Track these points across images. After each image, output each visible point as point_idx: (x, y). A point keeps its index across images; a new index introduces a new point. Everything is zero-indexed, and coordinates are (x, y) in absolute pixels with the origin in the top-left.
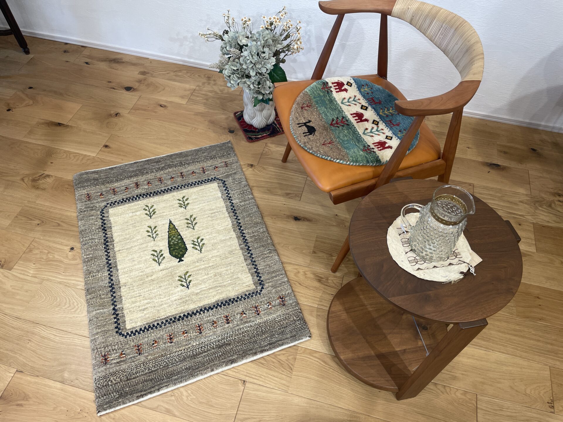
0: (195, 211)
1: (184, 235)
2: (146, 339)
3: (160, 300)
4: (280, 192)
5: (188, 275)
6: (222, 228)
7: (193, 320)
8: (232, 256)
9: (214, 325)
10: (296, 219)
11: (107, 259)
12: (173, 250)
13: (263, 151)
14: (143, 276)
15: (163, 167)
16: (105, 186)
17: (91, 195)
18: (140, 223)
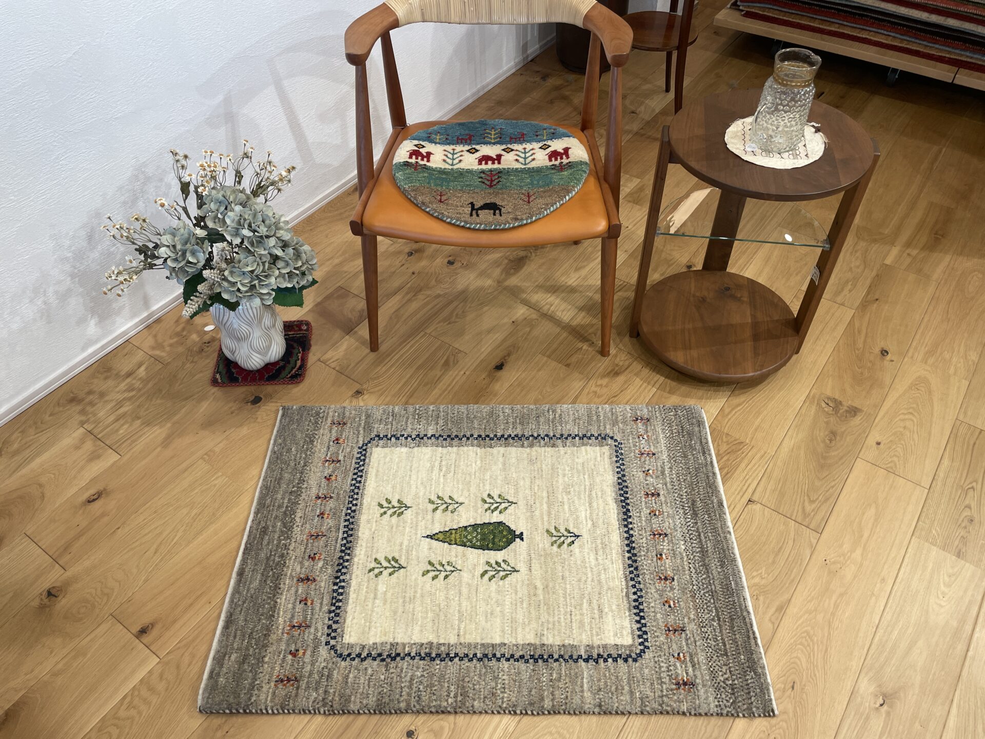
0: (421, 494)
1: (468, 521)
2: (659, 616)
3: (589, 583)
4: (438, 372)
5: (553, 531)
6: (479, 462)
7: (641, 541)
8: (539, 463)
9: (657, 513)
10: (499, 367)
11: (471, 660)
12: (493, 544)
13: (334, 369)
14: (532, 602)
15: (284, 525)
16: (272, 644)
17: (284, 675)
18: (408, 588)
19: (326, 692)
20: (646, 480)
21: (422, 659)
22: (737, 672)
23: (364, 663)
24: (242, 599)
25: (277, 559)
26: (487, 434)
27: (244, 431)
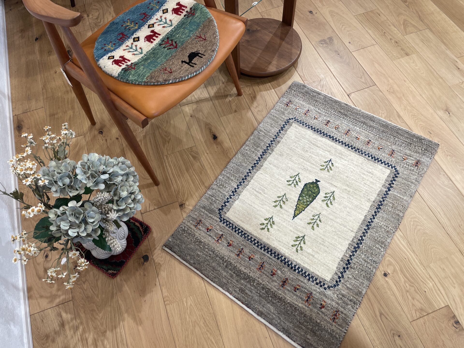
0: (268, 208)
1: (296, 197)
2: (383, 154)
3: (355, 169)
4: (197, 165)
5: (322, 168)
6: (267, 175)
7: (346, 140)
8: (283, 153)
9: (337, 127)
10: (215, 137)
11: (367, 232)
12: (314, 193)
13: (155, 209)
14: (352, 195)
15: (245, 279)
16: (311, 315)
17: (332, 316)
18: (316, 239)
19: (351, 301)
20: (319, 121)
21: (356, 251)
22: (420, 144)
23: (345, 276)
24: (277, 319)
25: (264, 292)
26: (253, 163)
27: (163, 274)
